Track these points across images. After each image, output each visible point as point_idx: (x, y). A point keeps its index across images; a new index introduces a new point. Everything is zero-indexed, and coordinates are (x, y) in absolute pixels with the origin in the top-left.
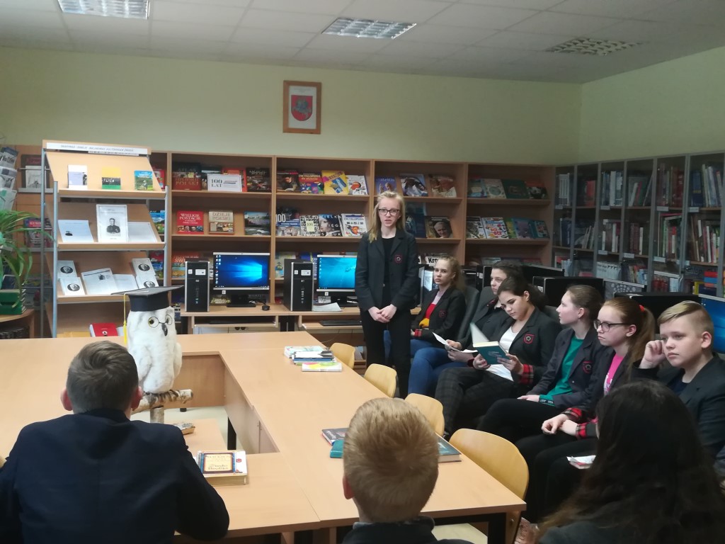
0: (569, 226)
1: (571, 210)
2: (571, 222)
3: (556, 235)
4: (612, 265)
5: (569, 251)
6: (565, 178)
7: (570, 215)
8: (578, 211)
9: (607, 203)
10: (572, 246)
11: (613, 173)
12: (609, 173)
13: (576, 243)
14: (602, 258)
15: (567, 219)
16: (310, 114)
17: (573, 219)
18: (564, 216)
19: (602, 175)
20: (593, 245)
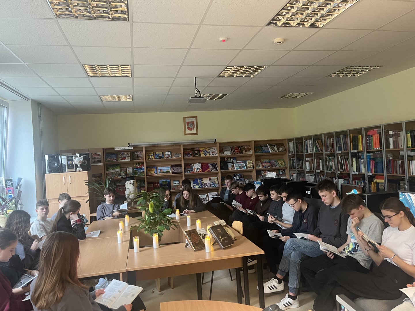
0: (294, 161)
1: (294, 155)
2: (295, 159)
3: (290, 165)
4: (312, 175)
5: (295, 170)
6: (291, 143)
7: (294, 157)
8: (297, 155)
9: (307, 152)
10: (296, 168)
11: (308, 140)
12: (307, 141)
13: (298, 167)
14: (308, 172)
15: (293, 158)
16: (194, 128)
17: (296, 158)
18: (292, 158)
19: (304, 141)
20: (304, 168)
